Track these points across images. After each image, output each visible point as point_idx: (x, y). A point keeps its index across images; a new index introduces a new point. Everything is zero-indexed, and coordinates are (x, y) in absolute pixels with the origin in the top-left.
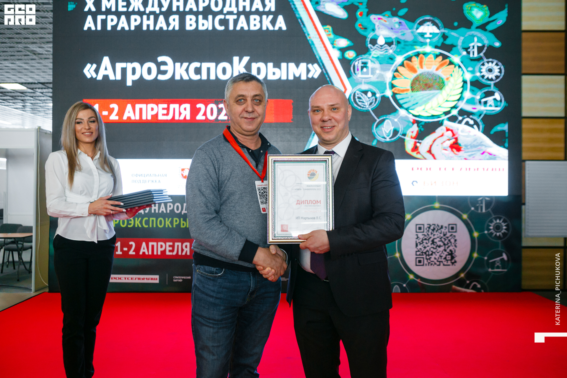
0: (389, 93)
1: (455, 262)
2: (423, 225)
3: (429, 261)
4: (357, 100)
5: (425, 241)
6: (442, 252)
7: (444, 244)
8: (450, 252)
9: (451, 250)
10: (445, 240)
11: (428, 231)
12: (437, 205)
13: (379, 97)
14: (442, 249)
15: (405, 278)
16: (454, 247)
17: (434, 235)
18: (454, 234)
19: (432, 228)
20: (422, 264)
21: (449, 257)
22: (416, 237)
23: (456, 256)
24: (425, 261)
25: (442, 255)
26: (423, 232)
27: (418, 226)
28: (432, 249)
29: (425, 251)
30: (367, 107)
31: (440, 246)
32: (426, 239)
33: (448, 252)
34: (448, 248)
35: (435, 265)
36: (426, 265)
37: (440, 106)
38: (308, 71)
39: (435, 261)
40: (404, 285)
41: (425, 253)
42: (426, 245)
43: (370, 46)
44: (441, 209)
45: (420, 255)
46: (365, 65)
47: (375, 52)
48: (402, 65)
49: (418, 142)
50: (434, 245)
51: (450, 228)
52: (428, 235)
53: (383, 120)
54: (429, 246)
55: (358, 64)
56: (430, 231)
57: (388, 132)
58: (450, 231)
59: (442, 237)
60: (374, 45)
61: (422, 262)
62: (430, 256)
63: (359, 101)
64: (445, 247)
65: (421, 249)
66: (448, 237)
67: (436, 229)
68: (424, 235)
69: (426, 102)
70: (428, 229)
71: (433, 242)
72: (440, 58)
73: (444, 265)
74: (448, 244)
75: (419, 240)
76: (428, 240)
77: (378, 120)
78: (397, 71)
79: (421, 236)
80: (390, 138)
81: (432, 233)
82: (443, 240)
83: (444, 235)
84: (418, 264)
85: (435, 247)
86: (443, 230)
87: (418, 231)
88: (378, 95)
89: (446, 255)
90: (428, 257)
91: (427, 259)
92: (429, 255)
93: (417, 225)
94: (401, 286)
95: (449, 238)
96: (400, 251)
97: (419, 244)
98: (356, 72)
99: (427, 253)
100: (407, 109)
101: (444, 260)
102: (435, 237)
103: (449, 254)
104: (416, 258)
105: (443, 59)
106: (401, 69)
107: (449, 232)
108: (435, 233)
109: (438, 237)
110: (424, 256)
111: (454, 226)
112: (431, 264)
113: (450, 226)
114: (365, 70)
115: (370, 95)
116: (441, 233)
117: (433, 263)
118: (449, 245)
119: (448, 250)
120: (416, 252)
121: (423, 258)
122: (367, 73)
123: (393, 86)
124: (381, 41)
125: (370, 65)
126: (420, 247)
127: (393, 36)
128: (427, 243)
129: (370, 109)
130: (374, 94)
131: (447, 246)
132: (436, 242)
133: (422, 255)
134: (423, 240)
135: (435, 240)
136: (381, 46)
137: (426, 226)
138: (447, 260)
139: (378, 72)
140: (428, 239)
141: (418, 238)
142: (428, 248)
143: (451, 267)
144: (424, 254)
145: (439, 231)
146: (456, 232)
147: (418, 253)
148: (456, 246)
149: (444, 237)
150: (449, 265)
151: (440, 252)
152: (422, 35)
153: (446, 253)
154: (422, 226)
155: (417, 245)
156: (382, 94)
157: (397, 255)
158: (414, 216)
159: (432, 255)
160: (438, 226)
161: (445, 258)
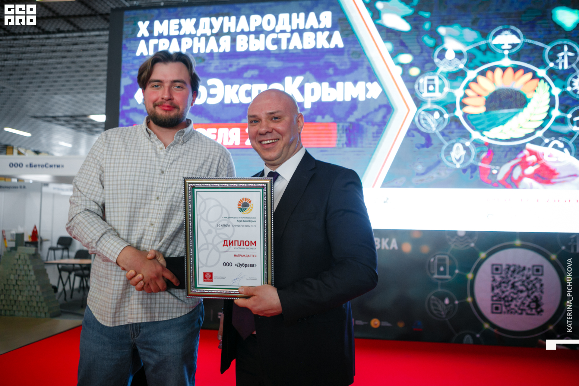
0: (459, 113)
1: (542, 311)
2: (501, 265)
3: (508, 308)
4: (422, 122)
5: (503, 285)
6: (525, 298)
7: (528, 290)
8: (535, 299)
9: (535, 297)
10: (529, 284)
11: (507, 273)
12: (518, 242)
13: (449, 118)
14: (524, 294)
15: (478, 327)
16: (540, 293)
17: (515, 278)
18: (540, 277)
19: (512, 269)
20: (499, 311)
21: (533, 305)
22: (492, 279)
23: (543, 304)
24: (504, 309)
25: (525, 302)
26: (501, 273)
27: (495, 267)
28: (512, 295)
29: (503, 296)
30: (434, 129)
31: (522, 291)
32: (504, 282)
33: (532, 299)
34: (533, 293)
35: (516, 314)
36: (505, 313)
37: (521, 127)
38: (367, 90)
39: (516, 308)
40: (478, 336)
41: (504, 298)
42: (505, 289)
43: (436, 60)
44: (523, 247)
45: (496, 300)
46: (431, 82)
47: (444, 67)
48: (475, 81)
49: (495, 169)
50: (515, 289)
51: (535, 270)
52: (507, 277)
53: (453, 144)
54: (509, 291)
55: (423, 81)
56: (510, 273)
57: (458, 158)
58: (535, 273)
59: (523, 282)
60: (441, 60)
61: (500, 308)
62: (510, 303)
63: (425, 123)
64: (528, 293)
65: (498, 294)
66: (532, 281)
67: (517, 270)
68: (503, 278)
69: (503, 123)
70: (507, 270)
71: (513, 286)
72: (521, 72)
73: (527, 314)
74: (532, 289)
75: (496, 282)
76: (508, 283)
77: (446, 144)
78: (467, 87)
79: (498, 278)
80: (461, 164)
81: (511, 276)
82: (526, 284)
83: (528, 278)
84: (495, 311)
85: (515, 291)
86: (526, 272)
87: (495, 272)
88: (446, 116)
89: (530, 302)
90: (507, 304)
91: (506, 306)
92: (508, 301)
93: (493, 265)
94: (473, 337)
95: (534, 282)
96: (473, 295)
97: (495, 288)
98: (421, 90)
99: (506, 299)
100: (481, 131)
101: (527, 308)
102: (516, 279)
103: (533, 301)
104: (493, 304)
105: (524, 73)
106: (473, 85)
107: (534, 275)
108: (515, 275)
109: (520, 281)
110: (502, 302)
111: (540, 268)
112: (511, 313)
113: (535, 268)
114: (431, 88)
115: (437, 115)
116: (523, 276)
117: (513, 311)
118: (534, 290)
119: (532, 297)
120: (493, 297)
121: (501, 304)
122: (434, 91)
123: (463, 105)
124: (450, 55)
125: (437, 82)
126: (497, 291)
127: (464, 49)
128: (505, 287)
129: (437, 132)
130: (441, 114)
131: (530, 292)
132: (517, 287)
133: (500, 301)
134: (500, 283)
135: (517, 284)
136: (450, 60)
137: (504, 267)
138: (531, 309)
139: (446, 89)
140: (507, 281)
141: (494, 280)
142: (507, 293)
143: (537, 317)
144: (502, 300)
145: (521, 273)
146: (542, 275)
147: (495, 298)
148: (542, 292)
149: (528, 280)
150: (533, 314)
151: (523, 299)
152: (499, 46)
153: (529, 300)
154: (499, 267)
155: (493, 289)
156: (452, 115)
157: (469, 299)
158: (489, 255)
159: (512, 301)
160: (519, 267)
161: (529, 306)
